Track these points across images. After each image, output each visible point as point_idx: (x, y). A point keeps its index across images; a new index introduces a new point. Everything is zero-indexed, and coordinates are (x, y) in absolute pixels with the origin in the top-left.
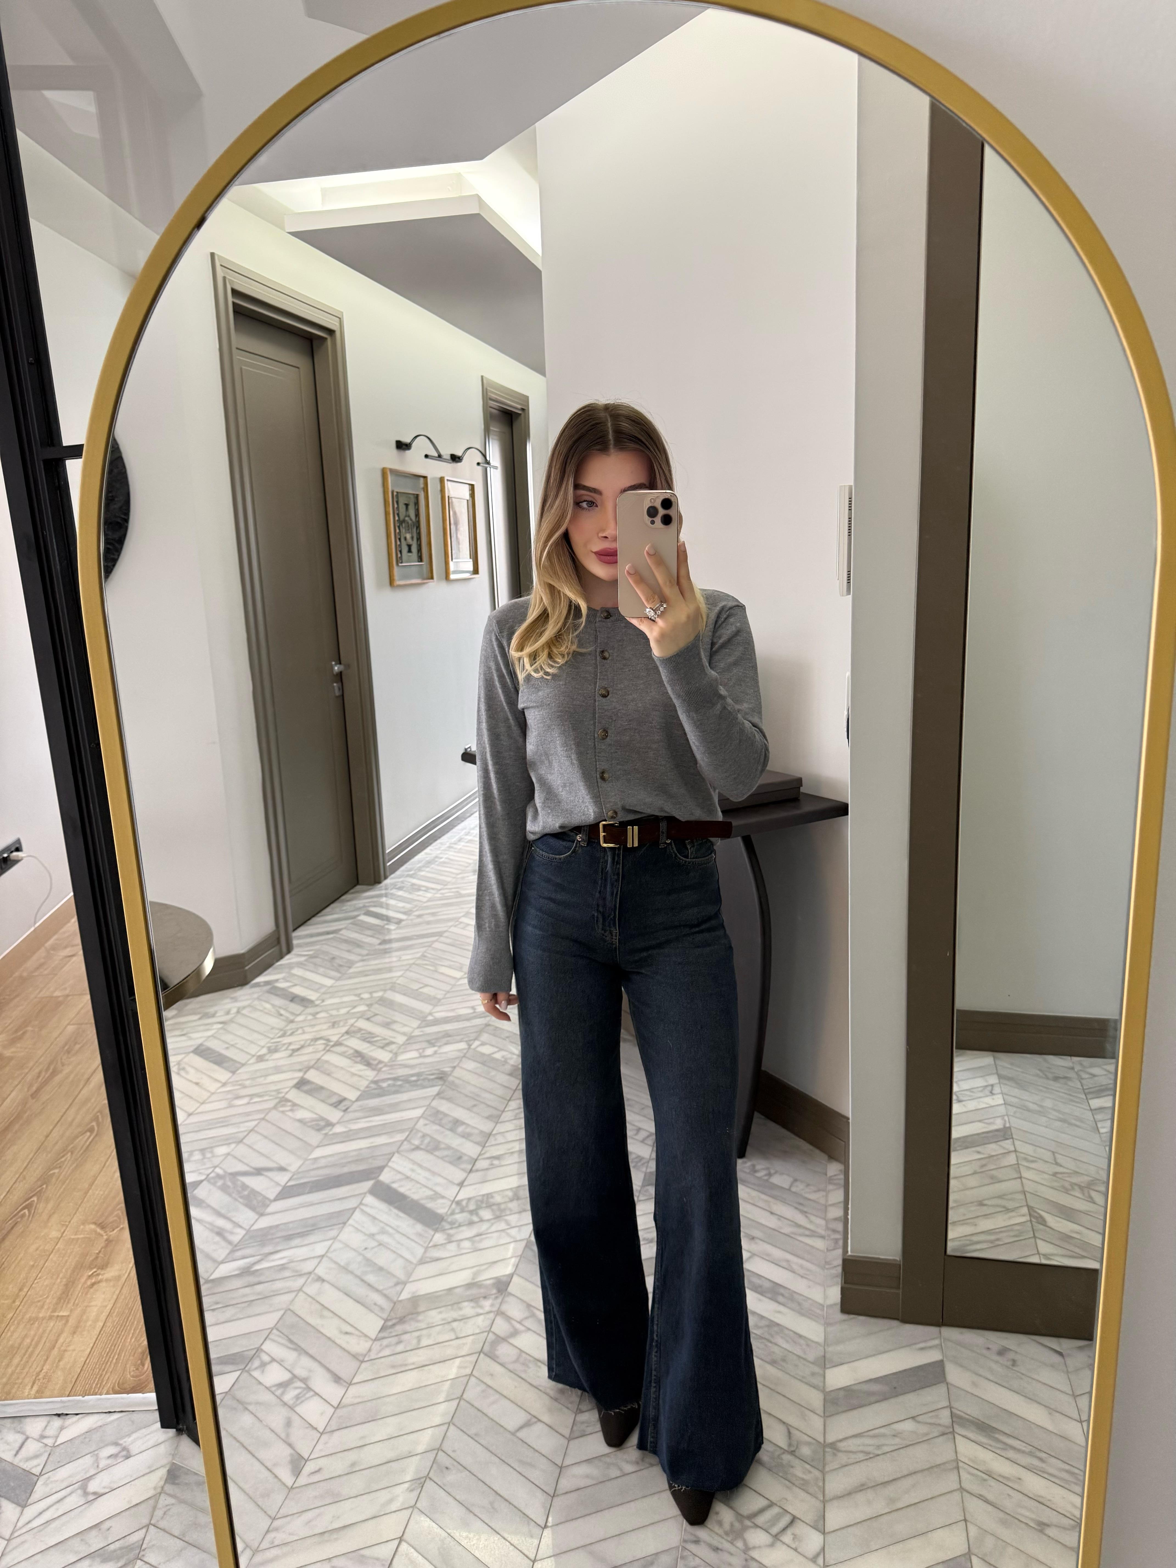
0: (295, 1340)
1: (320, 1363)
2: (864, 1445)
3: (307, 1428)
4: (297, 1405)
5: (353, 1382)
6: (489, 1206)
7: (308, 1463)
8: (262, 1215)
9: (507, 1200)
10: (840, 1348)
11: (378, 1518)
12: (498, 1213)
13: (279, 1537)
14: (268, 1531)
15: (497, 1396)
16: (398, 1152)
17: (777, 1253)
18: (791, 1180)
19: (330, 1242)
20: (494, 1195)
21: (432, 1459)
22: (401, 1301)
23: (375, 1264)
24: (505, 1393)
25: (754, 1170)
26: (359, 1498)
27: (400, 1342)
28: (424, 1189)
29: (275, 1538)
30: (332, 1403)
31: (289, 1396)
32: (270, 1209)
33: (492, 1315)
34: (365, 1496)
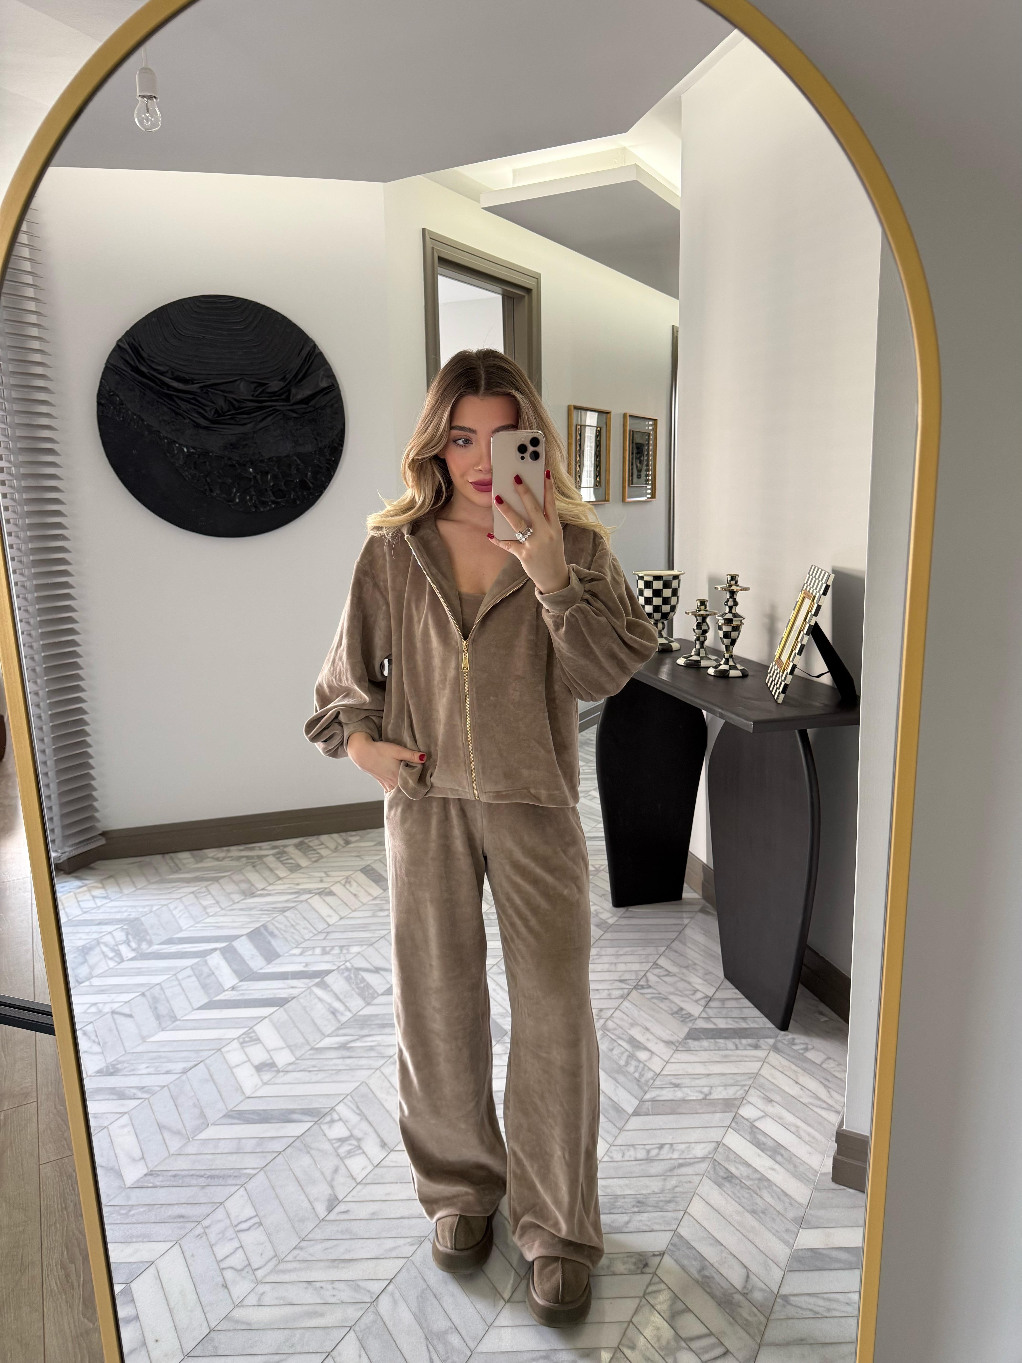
0: (361, 1107)
1: (374, 1128)
2: (815, 1305)
3: (349, 1177)
4: (346, 1158)
5: (395, 1149)
7: (340, 1204)
8: (368, 1004)
10: (822, 1213)
11: (379, 1260)
14: (295, 1248)
17: (789, 1118)
18: (825, 1057)
25: (793, 1043)
26: (370, 1240)
29: (298, 1254)
30: (373, 1162)
31: (343, 1149)
32: (376, 1001)
34: (375, 1240)
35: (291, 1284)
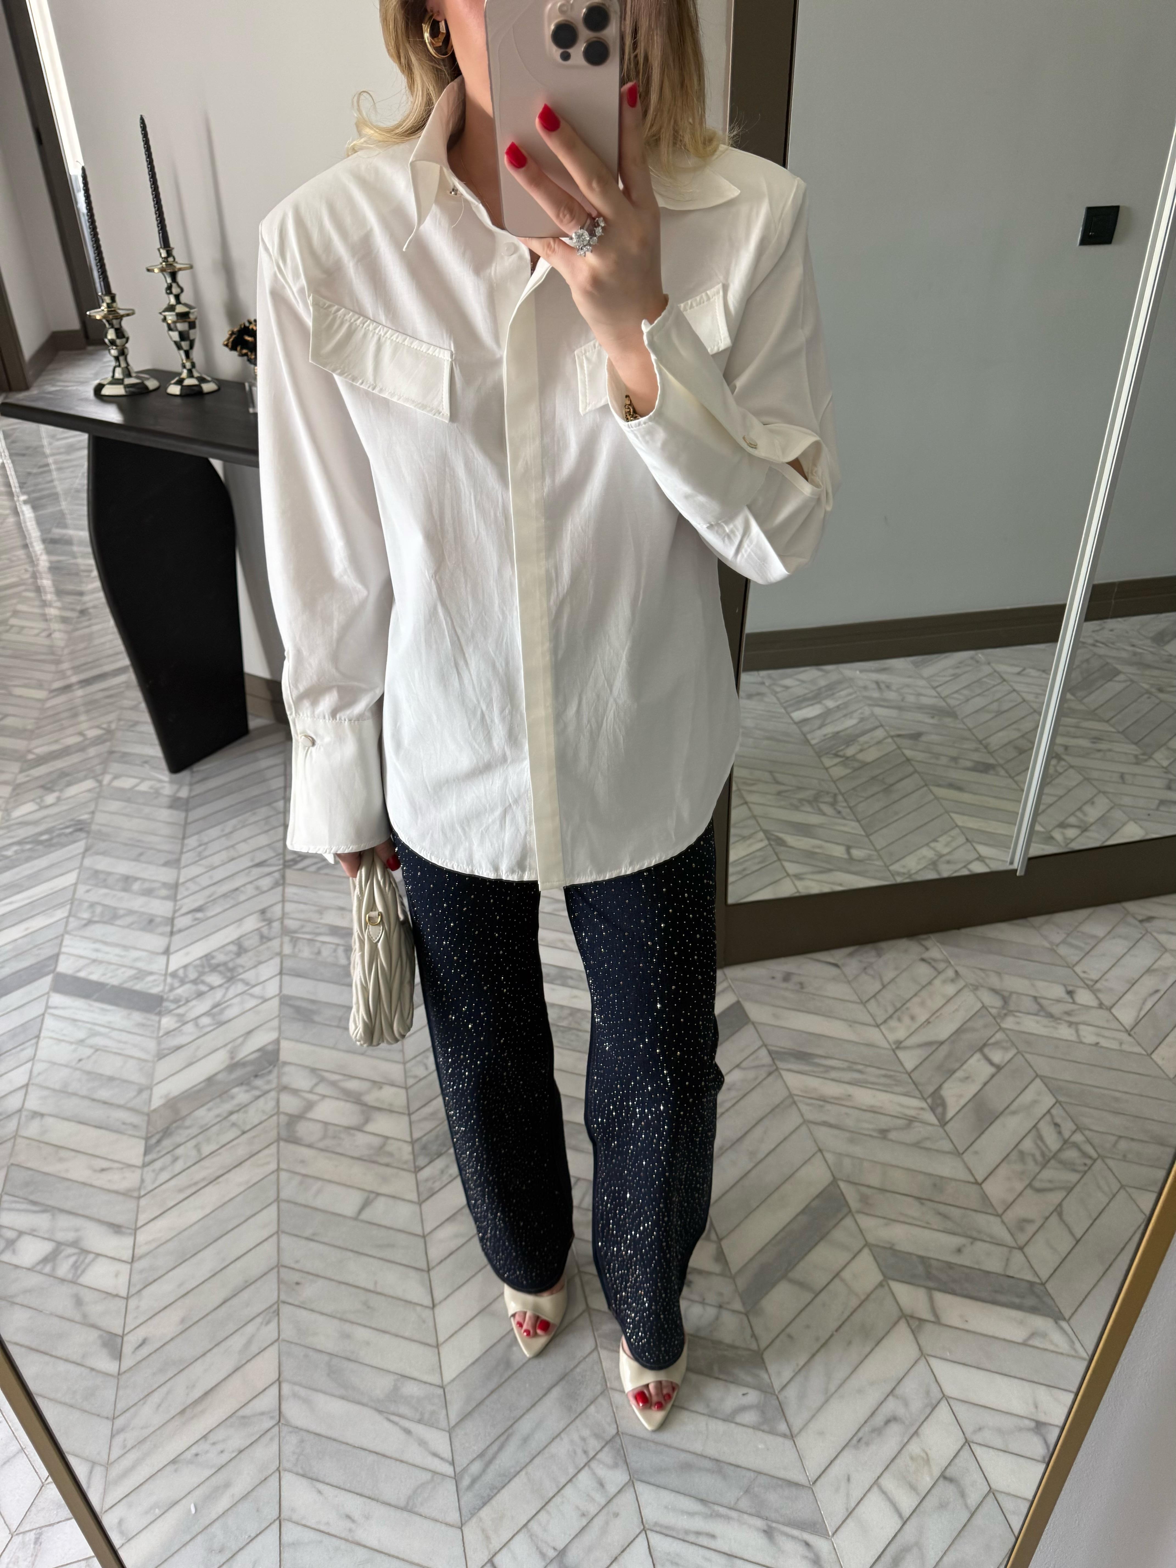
0: (39, 1200)
1: (83, 1216)
3: (105, 1298)
4: (79, 1277)
5: (139, 1225)
6: (214, 969)
7: (126, 1339)
9: (233, 956)
11: (242, 1369)
12: (229, 975)
13: (130, 1437)
14: (112, 1436)
15: (320, 1183)
16: (66, 932)
19: (29, 1065)
20: (214, 954)
21: (275, 1280)
22: (155, 1110)
23: (101, 1075)
24: (326, 1177)
26: (208, 1355)
27: (176, 1159)
28: (123, 969)
29: (125, 1440)
30: (124, 1259)
31: (64, 1268)
33: (273, 1094)
34: (214, 1351)
35: (150, 1481)
